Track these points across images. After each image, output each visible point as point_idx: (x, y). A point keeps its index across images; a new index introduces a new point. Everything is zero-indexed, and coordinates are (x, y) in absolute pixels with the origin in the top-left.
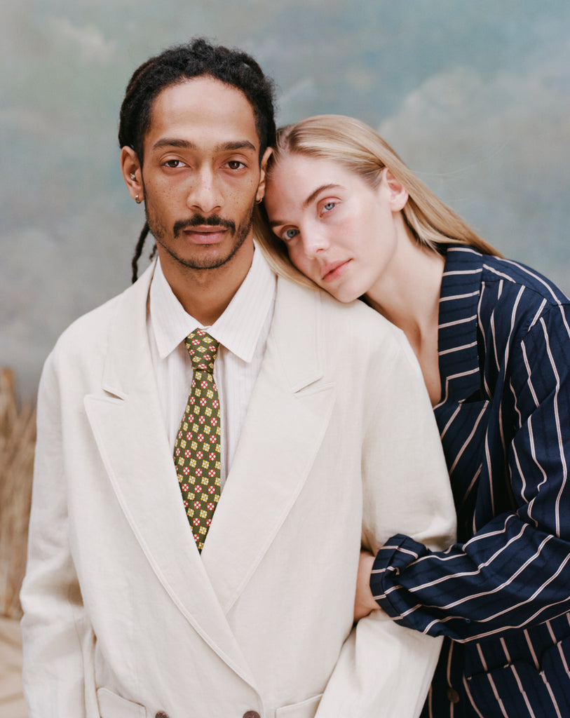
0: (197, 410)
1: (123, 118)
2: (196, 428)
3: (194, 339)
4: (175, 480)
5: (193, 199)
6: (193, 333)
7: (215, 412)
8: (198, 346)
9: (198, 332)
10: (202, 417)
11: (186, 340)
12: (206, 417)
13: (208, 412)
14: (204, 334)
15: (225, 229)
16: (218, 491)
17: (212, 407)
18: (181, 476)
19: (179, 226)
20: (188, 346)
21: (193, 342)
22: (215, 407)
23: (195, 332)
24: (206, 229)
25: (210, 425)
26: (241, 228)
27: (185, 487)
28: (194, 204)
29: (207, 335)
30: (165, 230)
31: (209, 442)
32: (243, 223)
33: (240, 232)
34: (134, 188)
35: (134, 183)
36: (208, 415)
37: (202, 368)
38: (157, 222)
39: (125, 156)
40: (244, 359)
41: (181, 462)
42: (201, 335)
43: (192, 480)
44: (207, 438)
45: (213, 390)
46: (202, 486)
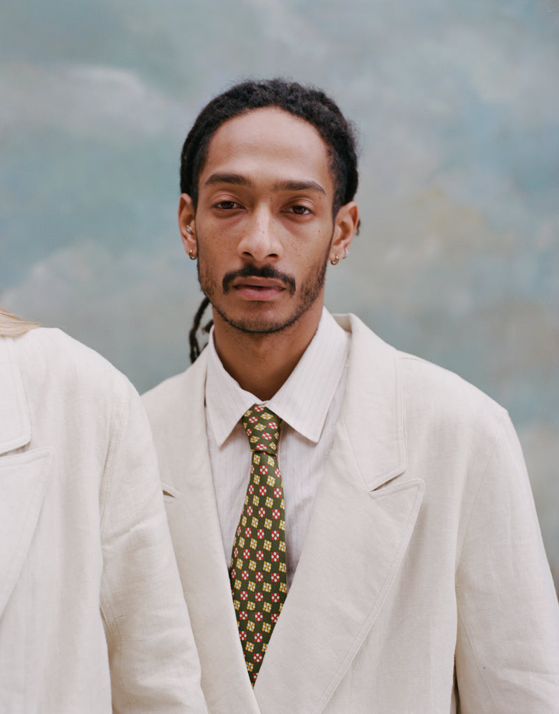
0: (256, 501)
1: (183, 160)
2: (255, 523)
3: (251, 416)
4: (230, 607)
5: (244, 245)
6: (250, 410)
7: (277, 503)
8: (256, 423)
9: (256, 408)
10: (262, 509)
11: (244, 419)
12: (266, 508)
13: (269, 502)
14: (262, 409)
15: (283, 285)
16: (283, 597)
17: (273, 497)
18: (237, 602)
19: (229, 278)
20: (245, 424)
21: (250, 420)
22: (278, 496)
23: (252, 409)
24: (258, 281)
25: (271, 518)
26: (304, 288)
27: (244, 616)
28: (245, 251)
29: (267, 410)
30: (216, 286)
31: (271, 540)
32: (307, 283)
33: (304, 293)
34: (189, 242)
35: (189, 237)
36: (269, 506)
37: (261, 449)
38: (207, 276)
39: (183, 204)
40: (310, 437)
41: (238, 584)
42: (258, 411)
43: (251, 606)
44: (268, 534)
45: (275, 476)
46: (264, 593)
